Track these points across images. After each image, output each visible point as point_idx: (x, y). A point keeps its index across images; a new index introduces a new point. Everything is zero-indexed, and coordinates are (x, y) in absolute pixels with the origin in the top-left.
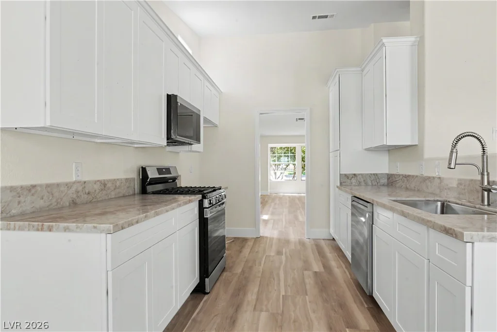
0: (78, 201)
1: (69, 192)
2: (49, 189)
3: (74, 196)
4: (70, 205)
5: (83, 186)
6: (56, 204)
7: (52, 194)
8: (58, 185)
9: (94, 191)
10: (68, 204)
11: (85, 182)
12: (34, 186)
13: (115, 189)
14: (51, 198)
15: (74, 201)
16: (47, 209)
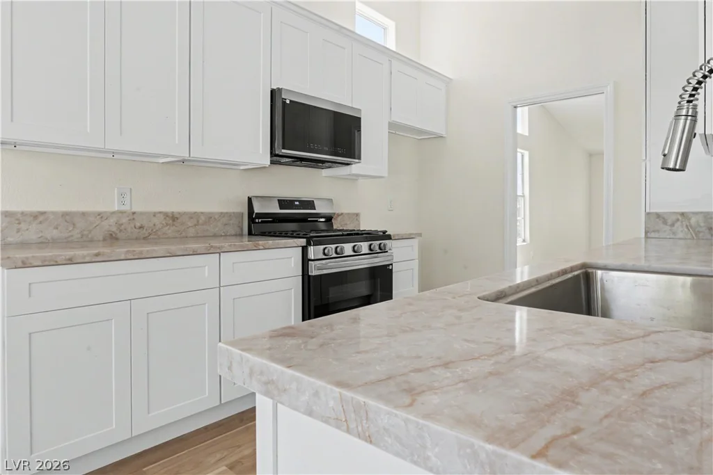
0: (119, 235)
1: (103, 223)
2: (67, 217)
3: (114, 229)
4: (104, 240)
5: (131, 217)
6: (79, 236)
7: (74, 224)
8: (83, 214)
9: (152, 225)
10: (101, 238)
11: (134, 213)
12: (43, 213)
13: (195, 225)
14: (71, 229)
15: (114, 235)
16: (65, 241)
